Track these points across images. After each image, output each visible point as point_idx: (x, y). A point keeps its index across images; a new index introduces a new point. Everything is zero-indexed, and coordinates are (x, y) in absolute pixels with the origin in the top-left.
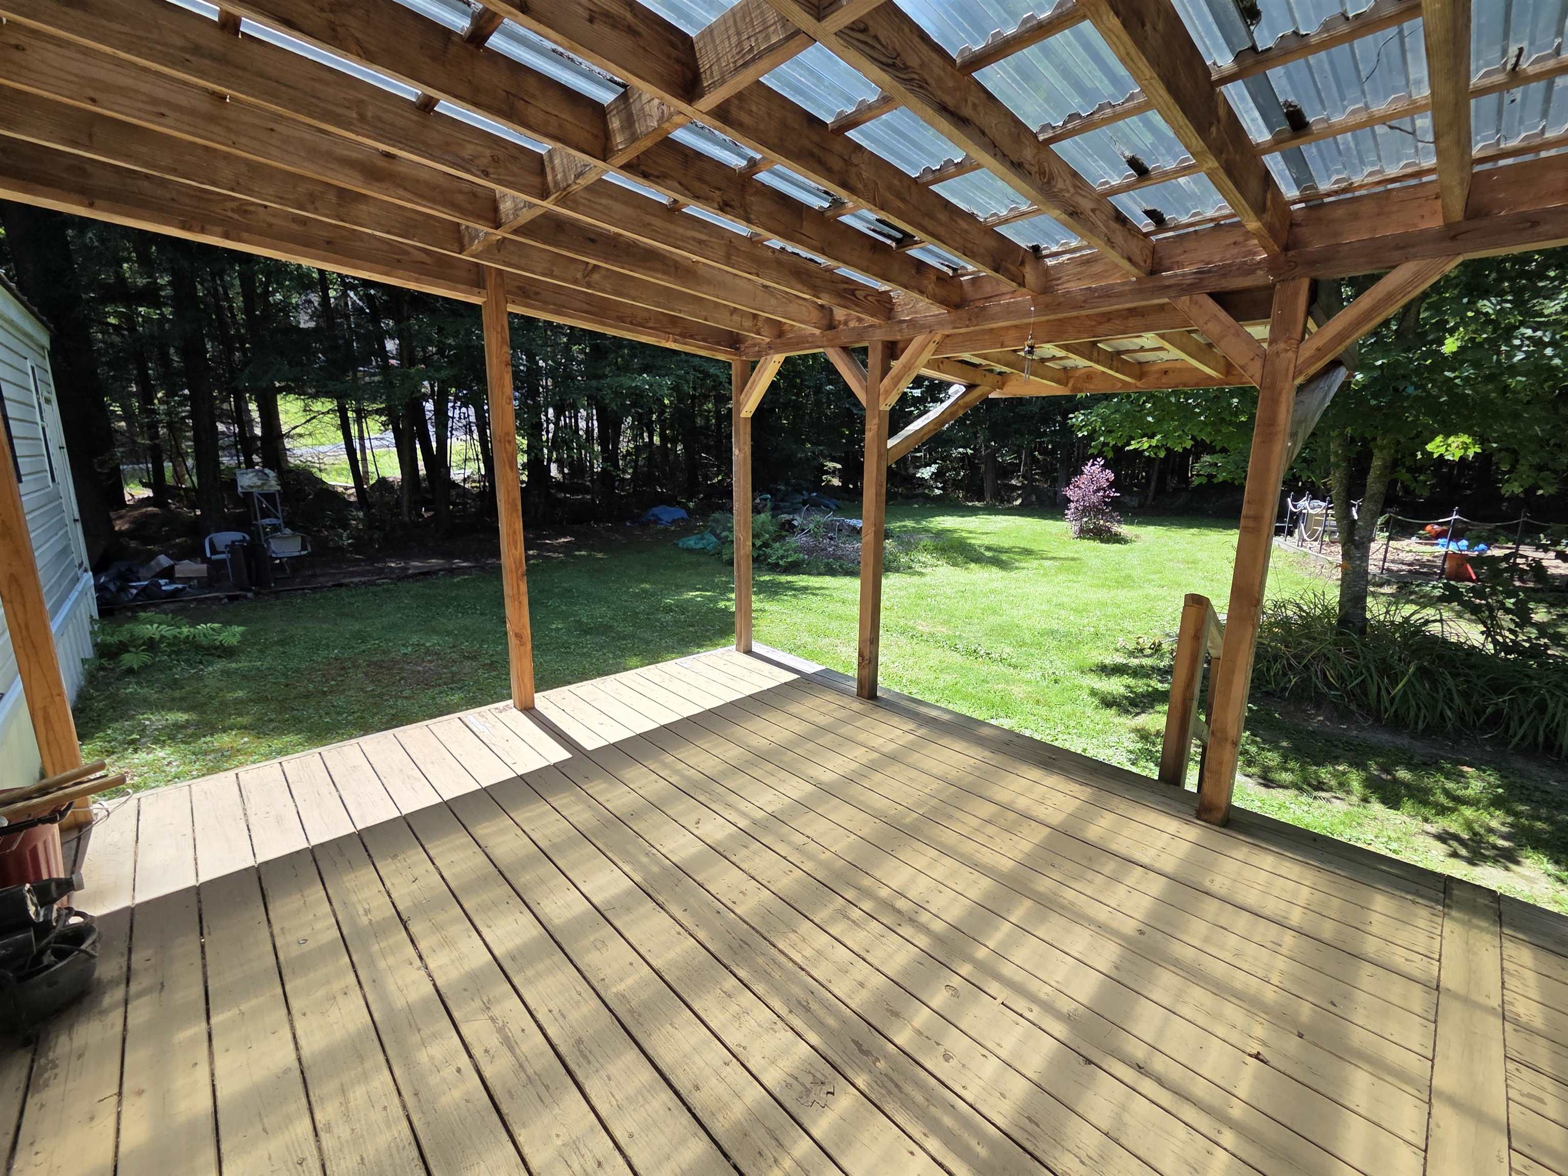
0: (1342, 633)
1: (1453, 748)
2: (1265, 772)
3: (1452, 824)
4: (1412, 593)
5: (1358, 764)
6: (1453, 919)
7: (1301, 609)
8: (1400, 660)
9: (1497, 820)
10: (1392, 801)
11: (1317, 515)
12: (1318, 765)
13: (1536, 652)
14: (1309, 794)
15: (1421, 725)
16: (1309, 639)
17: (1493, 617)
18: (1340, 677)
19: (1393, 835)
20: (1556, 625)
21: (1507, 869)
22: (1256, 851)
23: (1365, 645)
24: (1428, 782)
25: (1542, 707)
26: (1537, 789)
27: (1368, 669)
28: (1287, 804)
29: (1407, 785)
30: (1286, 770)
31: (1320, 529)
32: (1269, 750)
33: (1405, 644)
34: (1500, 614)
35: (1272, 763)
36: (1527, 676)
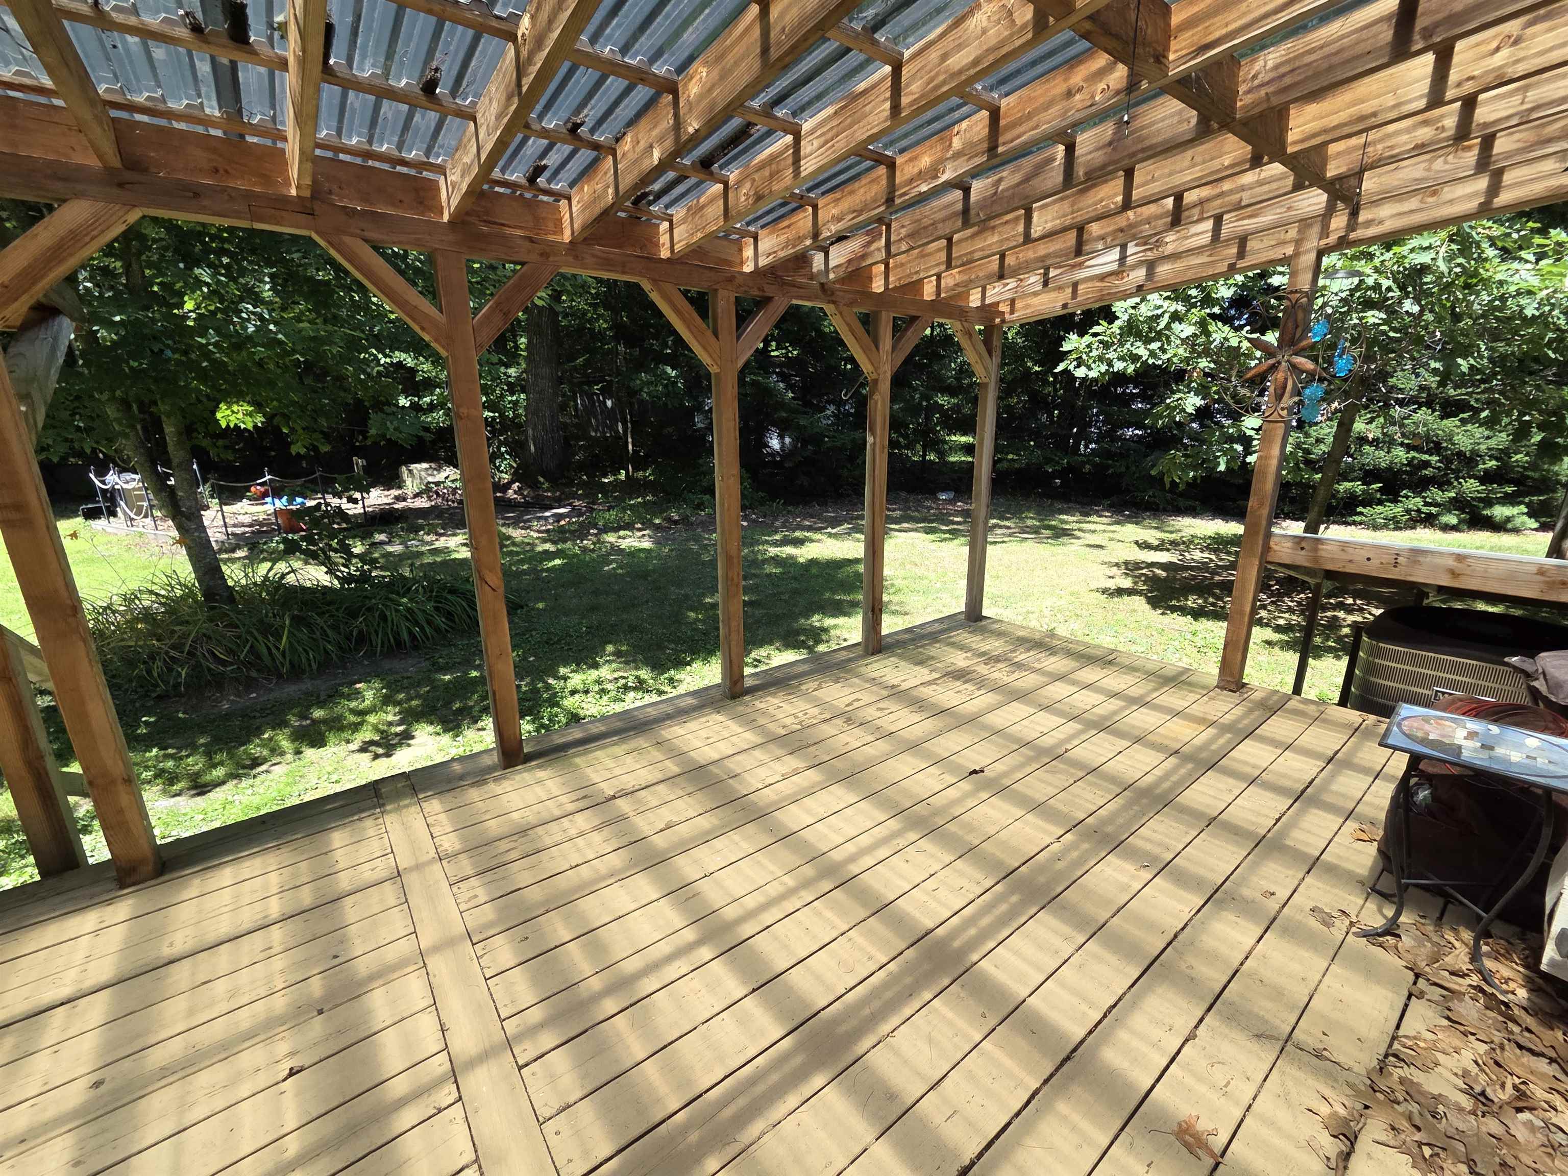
0: (214, 608)
1: (343, 673)
2: (194, 781)
3: (367, 734)
4: (262, 551)
5: (280, 724)
6: (390, 812)
7: (157, 595)
8: (274, 616)
9: (390, 715)
10: (318, 741)
11: (134, 489)
12: (244, 744)
13: (365, 577)
14: (246, 775)
15: (314, 666)
16: (181, 624)
17: (328, 558)
18: (230, 652)
19: (330, 769)
20: (371, 553)
21: (409, 745)
22: (210, 874)
23: (240, 612)
24: (338, 710)
25: (384, 618)
26: (403, 678)
27: (251, 633)
28: (230, 798)
29: (324, 721)
30: (215, 766)
31: (145, 504)
32: (188, 756)
33: (274, 600)
34: (332, 554)
35: (197, 767)
36: (366, 597)
